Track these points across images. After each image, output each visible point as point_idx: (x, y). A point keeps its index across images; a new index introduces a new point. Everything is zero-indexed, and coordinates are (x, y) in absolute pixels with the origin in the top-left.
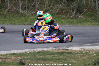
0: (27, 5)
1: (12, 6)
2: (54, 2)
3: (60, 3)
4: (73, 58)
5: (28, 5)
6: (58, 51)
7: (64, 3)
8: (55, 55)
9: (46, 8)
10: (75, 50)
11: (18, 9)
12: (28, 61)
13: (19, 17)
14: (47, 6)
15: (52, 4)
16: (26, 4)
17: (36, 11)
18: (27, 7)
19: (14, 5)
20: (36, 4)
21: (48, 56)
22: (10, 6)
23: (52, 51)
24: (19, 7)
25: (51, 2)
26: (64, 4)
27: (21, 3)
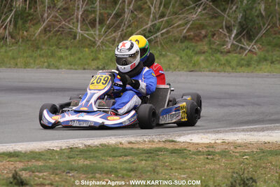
0: (98, 13)
1: (56, 17)
2: (177, 5)
3: (194, 8)
4: (178, 167)
5: (100, 14)
6: (147, 146)
7: (204, 9)
8: (129, 158)
9: (153, 21)
10: (198, 144)
11: (73, 23)
12: (41, 175)
13: (75, 47)
14: (154, 17)
15: (169, 11)
16: (94, 12)
17: (123, 30)
18: (98, 20)
19: (61, 12)
20: (124, 9)
21: (108, 160)
22: (49, 15)
24: (75, 20)
25: (166, 6)
26: (203, 12)
27: (80, 6)
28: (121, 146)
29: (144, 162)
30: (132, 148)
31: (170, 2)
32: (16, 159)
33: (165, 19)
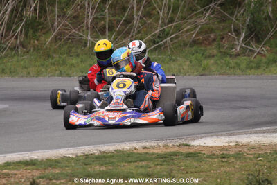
0: (107, 20)
1: (66, 25)
2: (185, 10)
3: (202, 13)
4: (193, 170)
5: (110, 21)
6: (162, 151)
7: (212, 13)
8: (144, 163)
9: (162, 27)
10: (212, 147)
11: (83, 31)
13: (86, 54)
14: (163, 22)
15: (177, 16)
16: (104, 19)
18: (107, 27)
19: (71, 20)
20: (133, 16)
21: (124, 166)
22: (59, 23)
23: (144, 151)
24: (85, 28)
25: (175, 10)
26: (212, 16)
27: (90, 14)
28: (135, 151)
29: (159, 167)
30: (147, 153)
31: (178, 8)
32: (34, 167)
33: (174, 24)
